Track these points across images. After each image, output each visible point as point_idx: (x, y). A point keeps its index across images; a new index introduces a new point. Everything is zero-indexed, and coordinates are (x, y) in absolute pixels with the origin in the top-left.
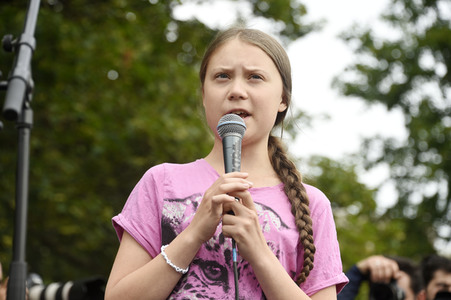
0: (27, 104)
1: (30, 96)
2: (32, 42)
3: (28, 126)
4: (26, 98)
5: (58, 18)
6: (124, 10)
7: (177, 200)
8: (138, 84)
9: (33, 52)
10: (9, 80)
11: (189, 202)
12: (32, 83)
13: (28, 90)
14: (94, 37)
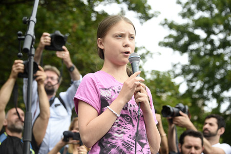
0: (33, 46)
1: (34, 43)
2: (35, 20)
3: (33, 55)
4: (32, 44)
5: (45, 10)
6: (72, 7)
7: (106, 89)
8: (79, 39)
9: (35, 24)
10: (25, 36)
11: (111, 90)
12: (34, 37)
13: (33, 40)
14: (60, 19)
